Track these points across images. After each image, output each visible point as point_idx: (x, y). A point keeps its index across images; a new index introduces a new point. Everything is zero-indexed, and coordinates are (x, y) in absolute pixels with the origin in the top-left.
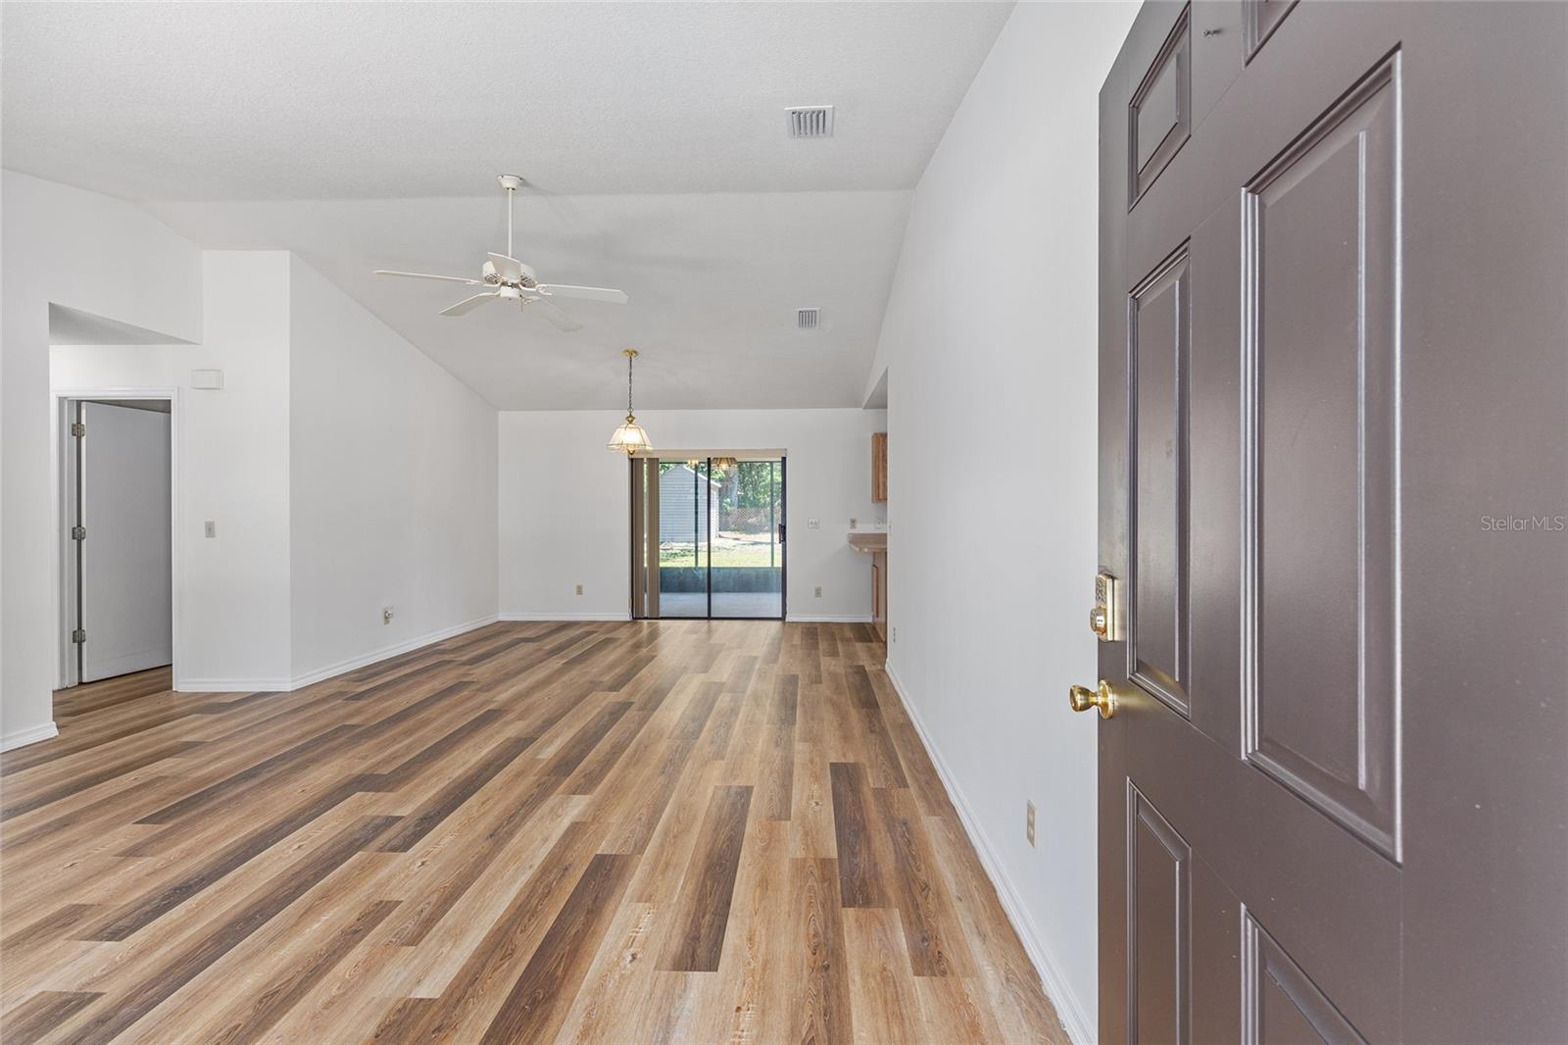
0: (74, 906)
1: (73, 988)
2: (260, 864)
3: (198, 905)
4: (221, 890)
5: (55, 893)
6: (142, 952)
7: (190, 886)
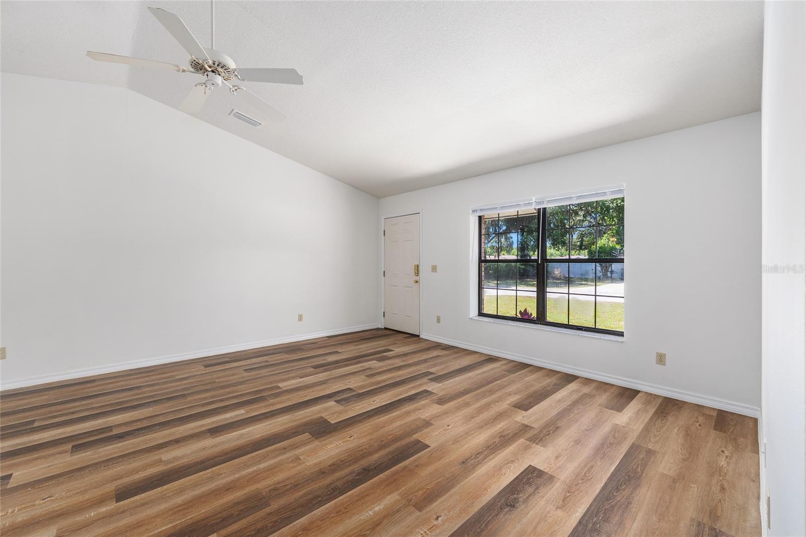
0: (441, 405)
1: (433, 383)
2: (388, 400)
3: (407, 393)
4: (401, 395)
5: (448, 413)
6: (421, 385)
7: (409, 399)
